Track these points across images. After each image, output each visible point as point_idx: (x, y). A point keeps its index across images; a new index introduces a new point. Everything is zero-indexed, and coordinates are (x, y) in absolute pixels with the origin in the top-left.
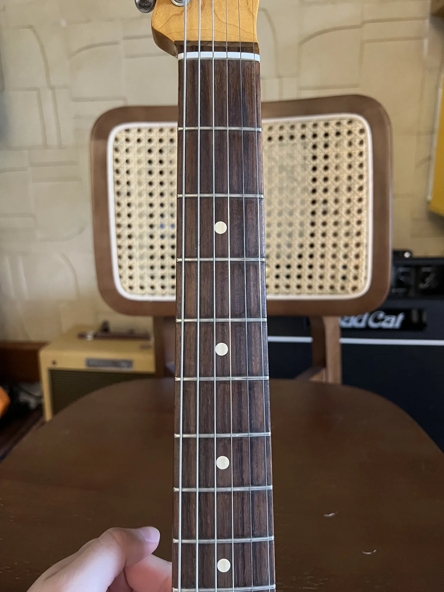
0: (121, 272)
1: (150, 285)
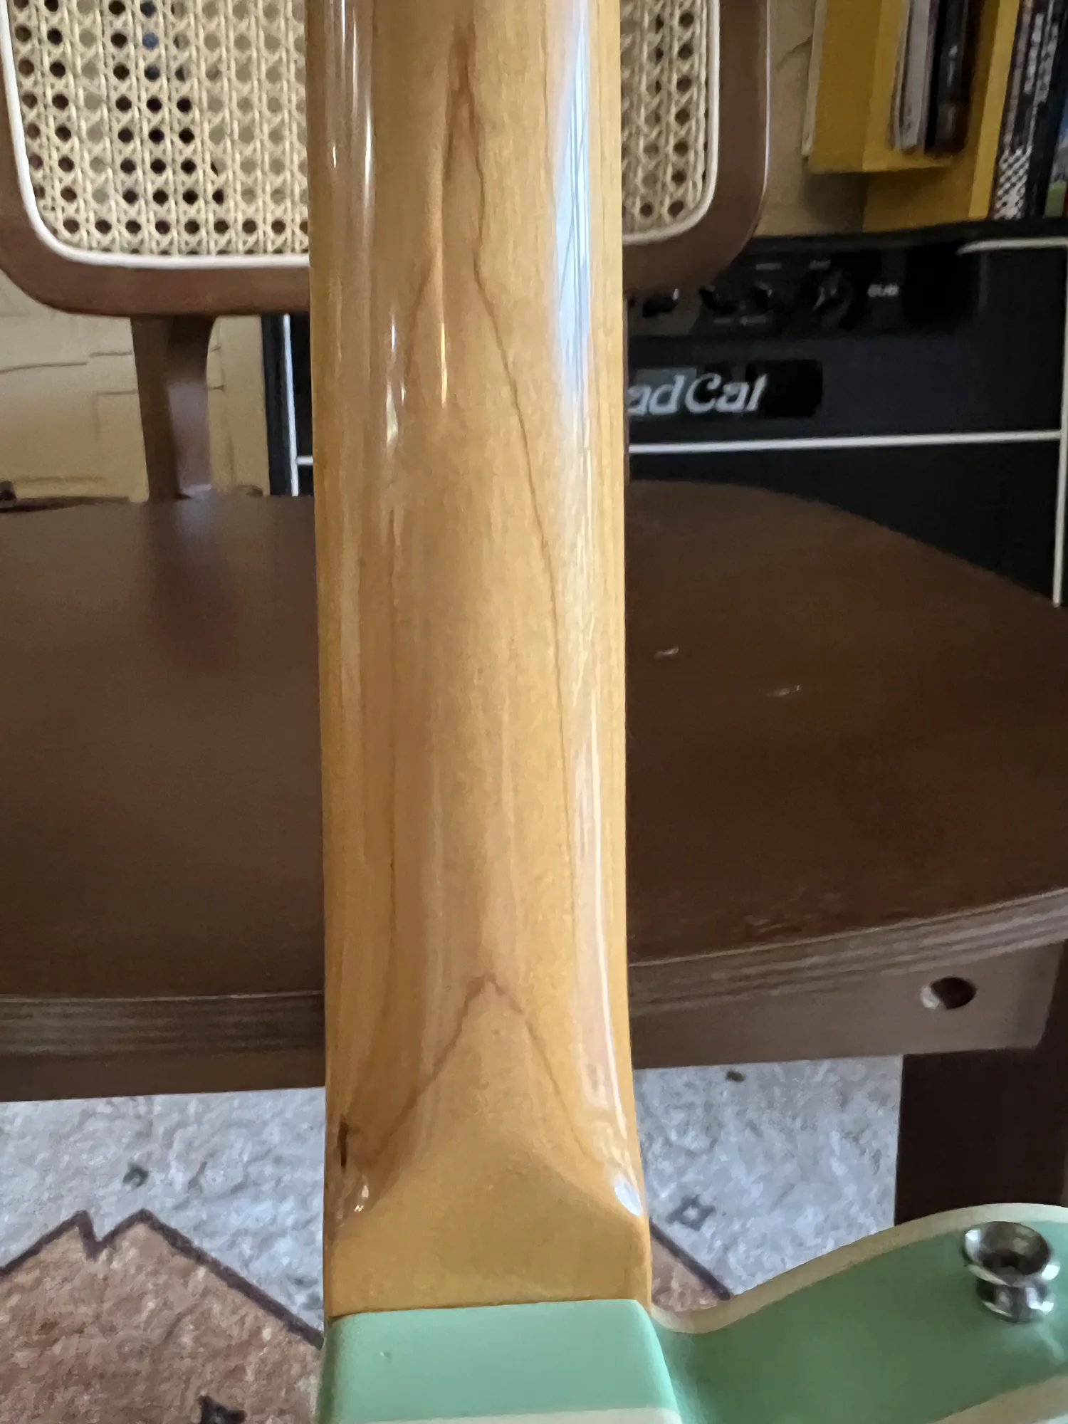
1: (125, 220)
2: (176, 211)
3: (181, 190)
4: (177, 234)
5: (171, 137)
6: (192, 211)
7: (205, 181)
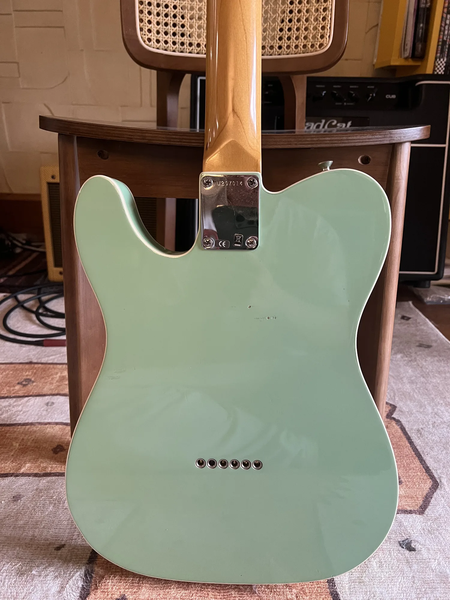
0: (142, 24)
1: (164, 40)
2: (178, 39)
3: (180, 33)
4: (178, 46)
6: (183, 39)
7: (187, 30)
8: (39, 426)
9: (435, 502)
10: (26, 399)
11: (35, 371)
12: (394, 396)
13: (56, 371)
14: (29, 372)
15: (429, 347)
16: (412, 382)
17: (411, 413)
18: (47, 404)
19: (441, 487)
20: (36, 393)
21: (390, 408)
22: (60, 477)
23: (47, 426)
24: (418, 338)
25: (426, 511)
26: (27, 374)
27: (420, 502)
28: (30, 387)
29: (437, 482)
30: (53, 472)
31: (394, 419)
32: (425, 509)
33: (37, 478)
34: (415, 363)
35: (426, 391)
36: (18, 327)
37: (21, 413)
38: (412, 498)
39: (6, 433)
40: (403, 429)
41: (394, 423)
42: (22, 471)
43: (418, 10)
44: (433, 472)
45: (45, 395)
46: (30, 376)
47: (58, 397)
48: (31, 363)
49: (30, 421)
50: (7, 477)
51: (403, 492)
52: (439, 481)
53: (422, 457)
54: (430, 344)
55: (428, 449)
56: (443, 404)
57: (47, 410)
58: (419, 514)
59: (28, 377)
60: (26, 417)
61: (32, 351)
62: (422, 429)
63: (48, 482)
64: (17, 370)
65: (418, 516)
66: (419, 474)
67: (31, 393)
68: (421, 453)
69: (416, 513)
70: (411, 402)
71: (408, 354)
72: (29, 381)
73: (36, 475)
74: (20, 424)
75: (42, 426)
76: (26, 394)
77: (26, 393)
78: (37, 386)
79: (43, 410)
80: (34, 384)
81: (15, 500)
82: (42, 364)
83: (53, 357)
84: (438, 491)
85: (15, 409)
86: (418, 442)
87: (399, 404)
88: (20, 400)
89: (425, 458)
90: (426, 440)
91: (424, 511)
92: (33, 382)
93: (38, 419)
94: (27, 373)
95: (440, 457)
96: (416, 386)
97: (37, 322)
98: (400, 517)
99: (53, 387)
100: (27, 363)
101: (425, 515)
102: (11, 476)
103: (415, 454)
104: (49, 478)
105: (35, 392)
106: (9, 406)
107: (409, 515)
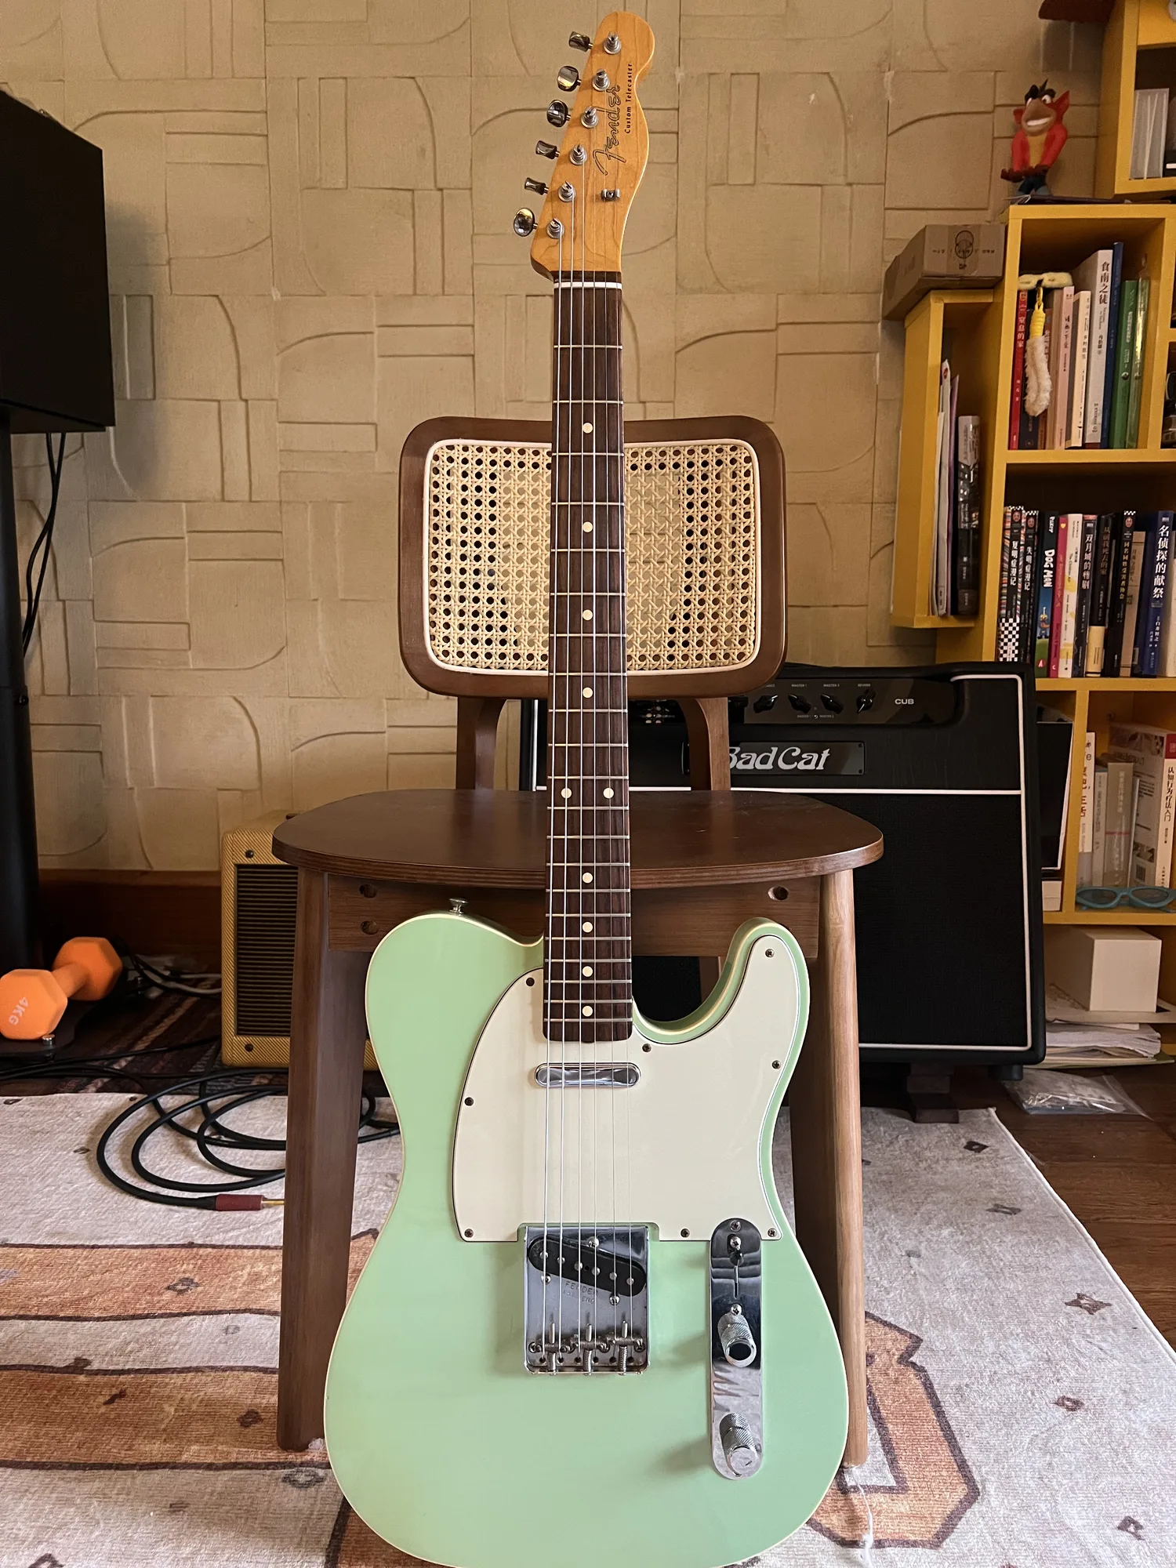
0: (434, 629)
1: (471, 652)
2: (496, 649)
3: (499, 639)
4: (495, 659)
5: (497, 615)
6: (503, 649)
7: (510, 635)
8: (213, 1374)
9: (966, 1527)
10: (186, 1319)
11: (200, 1262)
12: (921, 1318)
13: (241, 1262)
14: (188, 1264)
15: (1014, 1211)
16: (962, 1289)
17: (950, 1353)
18: (226, 1330)
19: (983, 1499)
20: (204, 1308)
21: (909, 1342)
22: (254, 1471)
23: (228, 1373)
24: (994, 1193)
25: (944, 1543)
26: (185, 1269)
27: (937, 1525)
28: (192, 1295)
29: (978, 1489)
30: (241, 1460)
31: (914, 1364)
32: (944, 1539)
33: (212, 1472)
34: (979, 1247)
35: (990, 1307)
36: (162, 1169)
37: (177, 1347)
38: (922, 1518)
39: (150, 1387)
40: (928, 1386)
41: (911, 1373)
42: (184, 1458)
43: (955, 533)
44: (974, 1469)
45: (220, 1312)
46: (190, 1272)
47: (247, 1315)
48: (191, 1245)
49: (195, 1365)
50: (157, 1468)
51: (907, 1507)
52: (980, 1487)
53: (956, 1442)
54: (1018, 1206)
55: (971, 1426)
56: (1021, 1335)
57: (226, 1343)
58: (931, 1548)
59: (187, 1275)
60: (187, 1356)
61: (192, 1220)
62: (967, 1385)
63: (233, 1479)
64: (165, 1260)
65: (927, 1551)
66: (944, 1473)
67: (194, 1309)
68: (956, 1433)
69: (924, 1546)
70: (954, 1330)
71: (965, 1228)
72: (188, 1282)
73: (210, 1467)
74: (174, 1370)
75: (217, 1373)
76: (185, 1311)
77: (183, 1308)
78: (206, 1293)
79: (220, 1342)
80: (200, 1289)
81: (175, 1511)
82: (214, 1247)
83: (235, 1233)
84: (976, 1507)
85: (164, 1340)
86: (953, 1412)
87: (929, 1335)
88: (174, 1322)
89: (961, 1443)
90: (972, 1408)
91: (941, 1542)
92: (197, 1285)
93: (209, 1361)
94: (185, 1267)
95: (992, 1443)
96: (972, 1296)
97: (202, 1157)
98: (891, 1552)
99: (236, 1296)
100: (183, 1246)
101: (941, 1550)
102: (164, 1468)
103: (945, 1436)
104: (234, 1472)
105: (202, 1306)
106: (153, 1333)
107: (910, 1550)
